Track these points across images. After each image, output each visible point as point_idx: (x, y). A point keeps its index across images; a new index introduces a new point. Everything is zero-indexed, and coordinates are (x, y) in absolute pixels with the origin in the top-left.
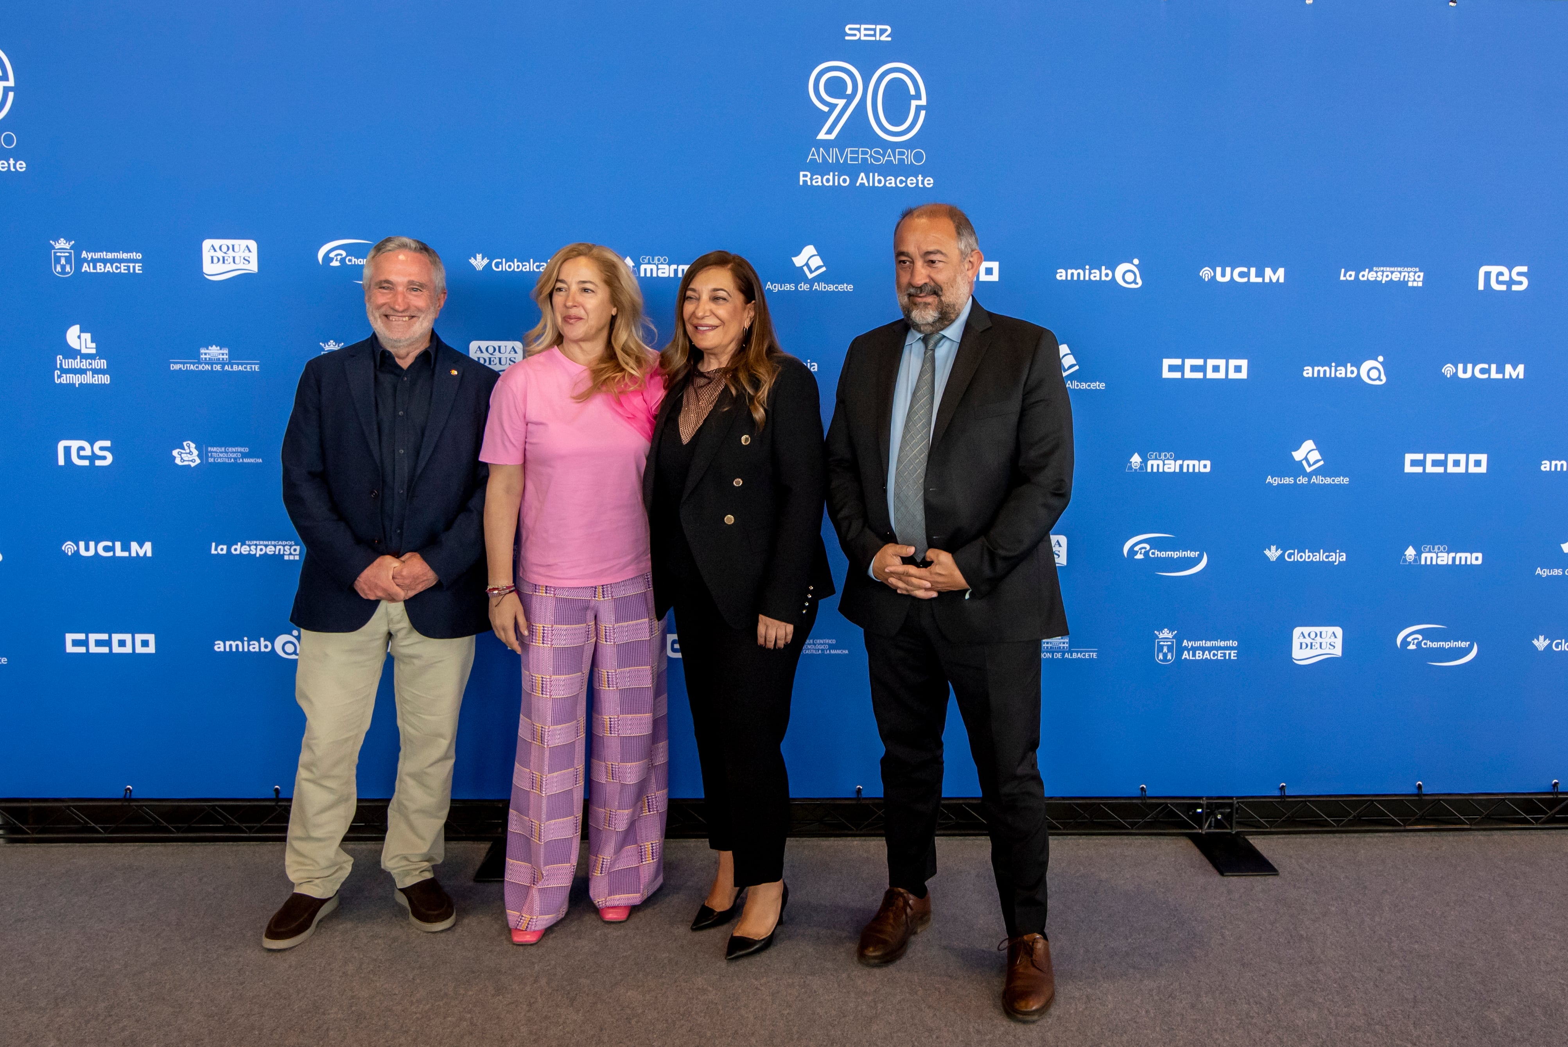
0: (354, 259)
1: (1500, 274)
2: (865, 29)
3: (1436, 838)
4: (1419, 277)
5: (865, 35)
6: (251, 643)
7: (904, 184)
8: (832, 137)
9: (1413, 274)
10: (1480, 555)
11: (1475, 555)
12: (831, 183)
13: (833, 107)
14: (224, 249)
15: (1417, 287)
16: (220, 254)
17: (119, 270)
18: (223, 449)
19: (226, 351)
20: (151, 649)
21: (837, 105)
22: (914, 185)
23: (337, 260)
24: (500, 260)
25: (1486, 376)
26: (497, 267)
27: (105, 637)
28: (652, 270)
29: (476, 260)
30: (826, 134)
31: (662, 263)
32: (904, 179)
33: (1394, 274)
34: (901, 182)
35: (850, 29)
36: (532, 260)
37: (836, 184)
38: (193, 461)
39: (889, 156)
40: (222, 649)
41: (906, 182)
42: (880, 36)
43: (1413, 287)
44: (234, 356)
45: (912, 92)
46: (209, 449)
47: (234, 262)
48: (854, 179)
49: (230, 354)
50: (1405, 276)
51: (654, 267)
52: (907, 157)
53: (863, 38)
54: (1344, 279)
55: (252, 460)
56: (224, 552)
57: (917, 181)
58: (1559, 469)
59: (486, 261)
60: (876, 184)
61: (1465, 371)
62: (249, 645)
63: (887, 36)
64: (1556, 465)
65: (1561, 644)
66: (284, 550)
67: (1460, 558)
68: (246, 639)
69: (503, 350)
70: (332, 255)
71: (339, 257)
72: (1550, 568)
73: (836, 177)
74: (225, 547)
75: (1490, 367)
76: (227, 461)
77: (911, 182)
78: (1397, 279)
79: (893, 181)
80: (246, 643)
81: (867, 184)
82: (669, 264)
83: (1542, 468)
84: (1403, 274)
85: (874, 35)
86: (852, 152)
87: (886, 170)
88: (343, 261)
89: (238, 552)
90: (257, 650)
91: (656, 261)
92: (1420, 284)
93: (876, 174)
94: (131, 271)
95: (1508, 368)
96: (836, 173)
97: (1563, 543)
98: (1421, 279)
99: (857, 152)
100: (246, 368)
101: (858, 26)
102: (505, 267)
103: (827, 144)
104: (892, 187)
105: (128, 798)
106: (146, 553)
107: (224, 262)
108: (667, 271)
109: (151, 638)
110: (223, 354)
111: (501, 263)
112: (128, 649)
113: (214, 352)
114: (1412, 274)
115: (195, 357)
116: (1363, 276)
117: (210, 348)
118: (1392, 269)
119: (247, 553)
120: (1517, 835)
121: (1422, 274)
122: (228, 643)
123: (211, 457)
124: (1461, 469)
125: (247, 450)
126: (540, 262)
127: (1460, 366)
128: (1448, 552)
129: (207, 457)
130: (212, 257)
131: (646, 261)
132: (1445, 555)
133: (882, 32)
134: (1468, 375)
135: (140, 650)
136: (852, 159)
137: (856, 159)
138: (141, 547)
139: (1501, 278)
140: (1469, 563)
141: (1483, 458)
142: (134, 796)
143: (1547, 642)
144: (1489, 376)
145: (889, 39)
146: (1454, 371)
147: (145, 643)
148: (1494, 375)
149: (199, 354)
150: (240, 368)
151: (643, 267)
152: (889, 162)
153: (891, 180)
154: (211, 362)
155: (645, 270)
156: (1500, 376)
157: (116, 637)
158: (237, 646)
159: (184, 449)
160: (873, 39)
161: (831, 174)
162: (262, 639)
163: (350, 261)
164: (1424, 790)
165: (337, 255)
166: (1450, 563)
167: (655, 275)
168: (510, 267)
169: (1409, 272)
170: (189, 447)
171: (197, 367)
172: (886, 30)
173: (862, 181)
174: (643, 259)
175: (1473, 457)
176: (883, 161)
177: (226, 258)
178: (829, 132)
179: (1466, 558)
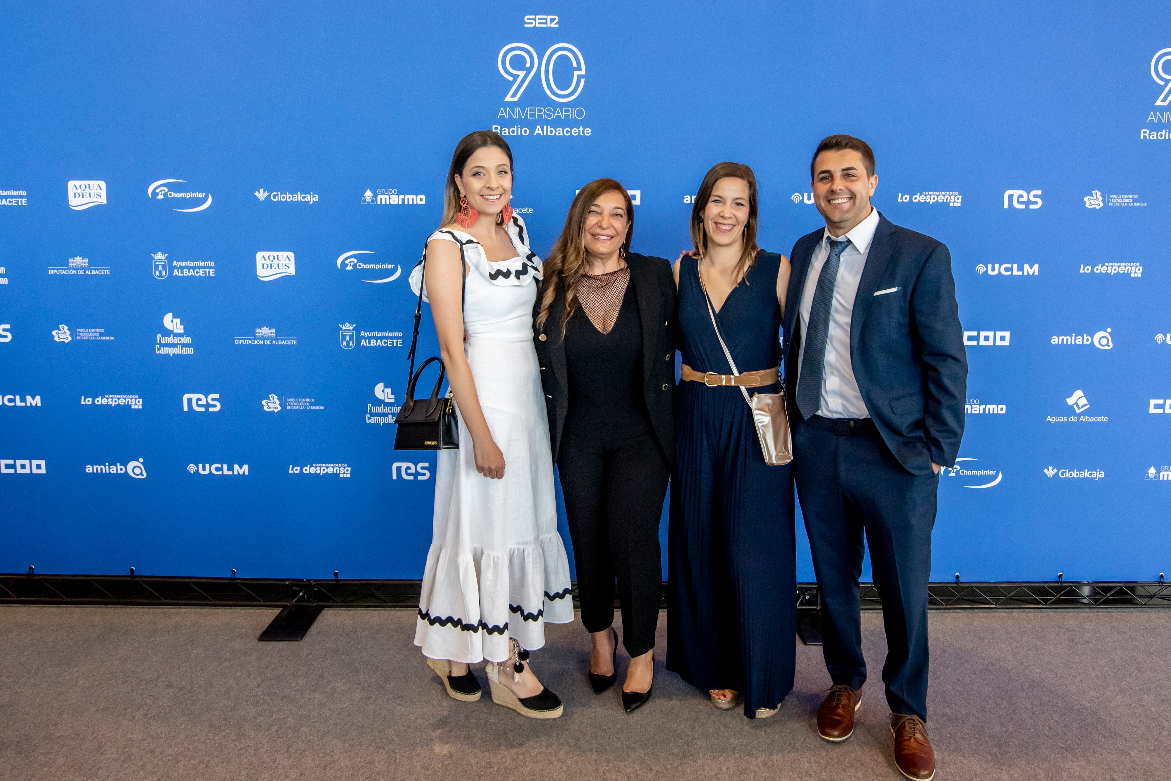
0: (173, 194)
1: (1021, 196)
2: (539, 19)
3: (970, 615)
4: (958, 199)
5: (539, 23)
6: (111, 467)
7: (569, 133)
8: (516, 99)
9: (954, 197)
10: (1004, 407)
11: (1000, 407)
12: (515, 134)
13: (516, 77)
14: (83, 187)
15: (957, 207)
16: (80, 191)
17: (11, 204)
18: (87, 330)
19: (86, 260)
20: (43, 471)
21: (519, 76)
22: (577, 134)
23: (161, 194)
24: (276, 193)
25: (1009, 273)
26: (274, 198)
27: (11, 462)
28: (386, 199)
29: (259, 192)
30: (511, 97)
31: (393, 194)
32: (569, 130)
33: (939, 197)
34: (567, 132)
35: (528, 19)
36: (299, 193)
37: (519, 134)
38: (66, 338)
39: (558, 113)
40: (91, 471)
41: (571, 132)
42: (551, 23)
43: (954, 207)
44: (92, 264)
45: (575, 65)
46: (77, 330)
47: (90, 197)
48: (532, 131)
49: (89, 262)
50: (947, 198)
51: (387, 197)
52: (571, 113)
53: (538, 25)
54: (901, 201)
55: (107, 338)
56: (90, 403)
57: (579, 131)
58: (1065, 343)
59: (266, 194)
60: (549, 134)
61: (993, 270)
62: (109, 468)
63: (556, 24)
64: (1063, 340)
65: (1065, 472)
66: (131, 402)
67: (989, 409)
68: (107, 464)
69: (280, 258)
70: (158, 191)
71: (163, 192)
72: (1058, 416)
73: (519, 129)
74: (91, 399)
75: (1012, 266)
76: (90, 338)
77: (575, 132)
78: (942, 201)
79: (561, 131)
80: (107, 467)
81: (542, 134)
82: (398, 195)
83: (1052, 342)
84: (946, 197)
85: (546, 23)
86: (530, 111)
87: (556, 123)
88: (165, 195)
89: (100, 403)
90: (115, 472)
91: (389, 193)
92: (959, 204)
93: (549, 127)
94: (20, 204)
95: (1026, 267)
96: (519, 126)
97: (1068, 398)
98: (960, 200)
99: (534, 110)
100: (100, 272)
101: (533, 17)
102: (280, 198)
103: (512, 105)
104: (560, 136)
105: (31, 574)
106: (37, 403)
107: (83, 197)
108: (396, 200)
109: (42, 463)
110: (84, 263)
111: (277, 195)
112: (27, 471)
113: (78, 261)
114: (952, 197)
115: (65, 264)
116: (916, 199)
117: (75, 258)
118: (938, 193)
119: (106, 403)
120: (1031, 612)
121: (960, 197)
122: (95, 467)
123: (79, 336)
124: (990, 343)
125: (103, 330)
126: (305, 194)
127: (990, 266)
128: (980, 405)
129: (76, 336)
130: (75, 194)
131: (382, 192)
132: (978, 406)
133: (552, 20)
134: (996, 272)
135: (35, 471)
136: (531, 115)
137: (534, 115)
138: (33, 399)
139: (1021, 199)
140: (995, 412)
141: (1007, 334)
142: (35, 573)
143: (1055, 471)
144: (1012, 273)
145: (557, 26)
146: (985, 269)
147: (39, 467)
148: (1015, 272)
149: (68, 262)
150: (97, 272)
151: (379, 197)
152: (558, 117)
153: (560, 130)
154: (76, 269)
155: (381, 199)
156: (1020, 273)
157: (19, 462)
158: (101, 469)
159: (60, 330)
160: (545, 26)
161: (516, 126)
162: (118, 464)
163: (171, 195)
164: (961, 579)
165: (161, 191)
166: (981, 412)
167: (388, 203)
168: (284, 198)
169: (950, 196)
170: (63, 329)
171: (67, 272)
172: (555, 19)
173: (538, 132)
174: (379, 191)
175: (999, 334)
176: (554, 117)
177: (84, 194)
178: (513, 96)
179: (994, 409)
